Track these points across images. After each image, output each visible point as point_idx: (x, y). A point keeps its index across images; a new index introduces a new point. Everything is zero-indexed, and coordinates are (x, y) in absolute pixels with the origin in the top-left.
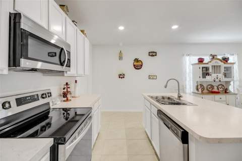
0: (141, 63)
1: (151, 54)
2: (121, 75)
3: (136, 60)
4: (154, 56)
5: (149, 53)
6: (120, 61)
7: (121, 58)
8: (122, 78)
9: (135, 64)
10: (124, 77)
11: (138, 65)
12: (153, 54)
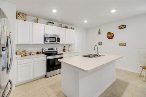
0: (112, 35)
1: (120, 27)
2: (100, 43)
3: (109, 33)
4: (122, 28)
5: (119, 27)
6: (99, 35)
7: (99, 33)
8: (100, 45)
9: (108, 36)
10: (101, 44)
11: (110, 36)
12: (122, 27)
